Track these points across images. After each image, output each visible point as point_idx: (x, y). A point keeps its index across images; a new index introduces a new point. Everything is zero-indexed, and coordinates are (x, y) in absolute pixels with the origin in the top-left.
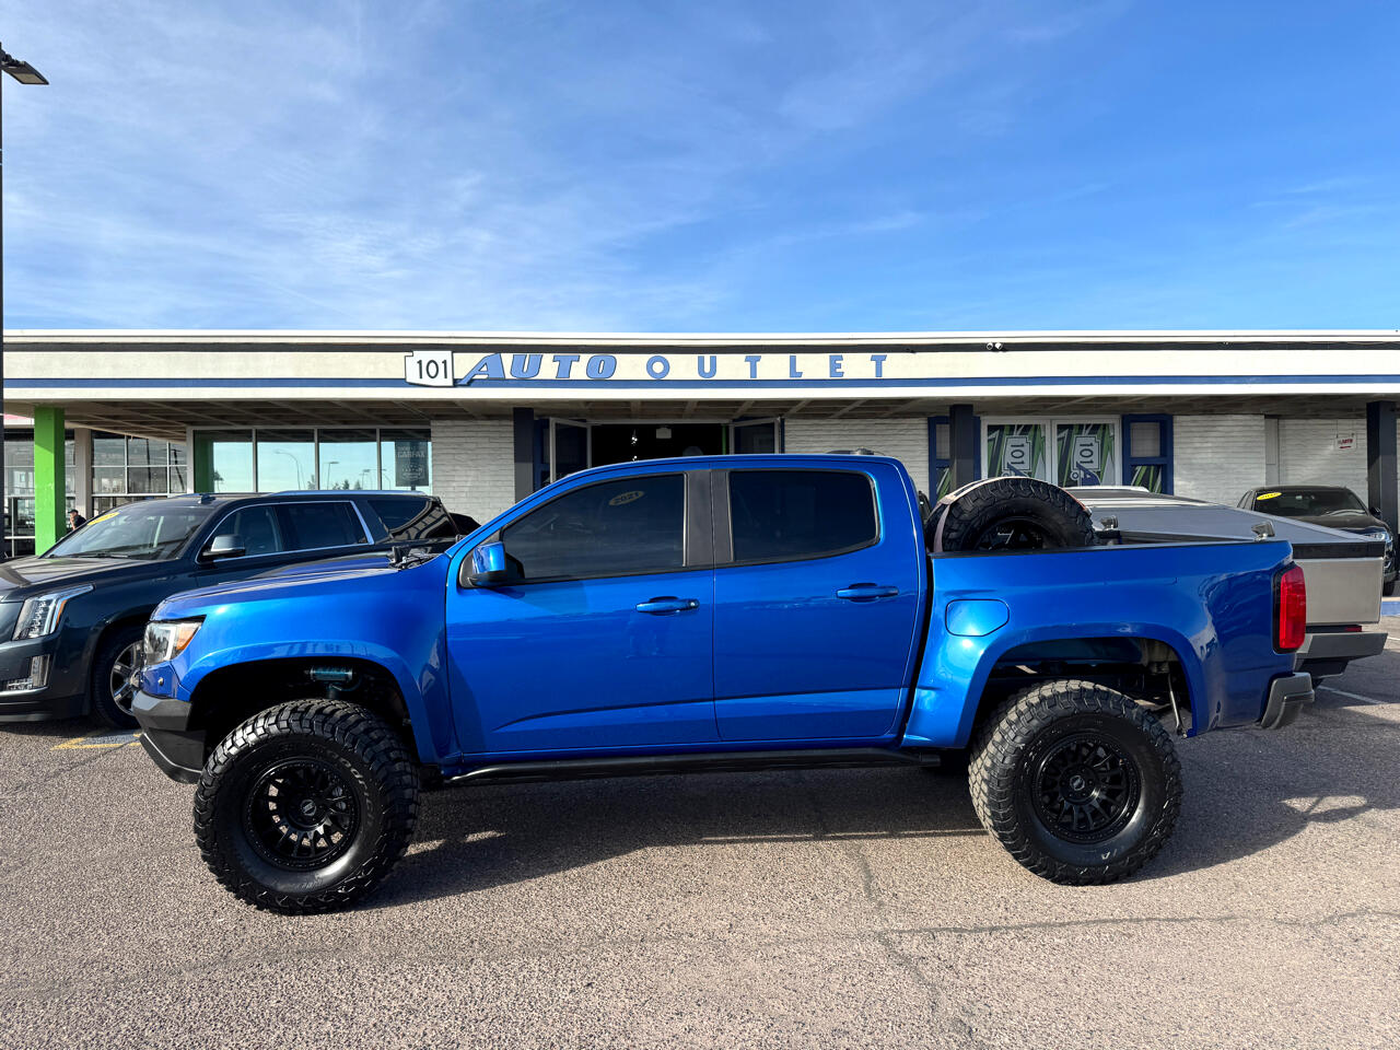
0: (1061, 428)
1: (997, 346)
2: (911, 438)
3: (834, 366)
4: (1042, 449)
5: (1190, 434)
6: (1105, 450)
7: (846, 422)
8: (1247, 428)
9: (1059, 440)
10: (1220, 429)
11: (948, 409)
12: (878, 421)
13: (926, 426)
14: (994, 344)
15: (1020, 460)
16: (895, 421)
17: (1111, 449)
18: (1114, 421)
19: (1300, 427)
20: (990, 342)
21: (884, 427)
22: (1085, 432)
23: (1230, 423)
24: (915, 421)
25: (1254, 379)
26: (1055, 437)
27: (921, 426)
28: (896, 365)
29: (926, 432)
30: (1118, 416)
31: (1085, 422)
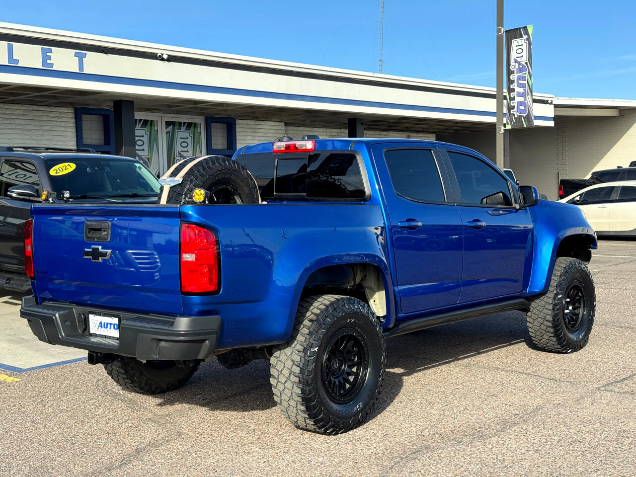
0: (168, 124)
1: (165, 57)
2: (62, 124)
3: (45, 58)
4: (156, 140)
5: (245, 134)
6: (195, 143)
7: (7, 106)
8: (276, 131)
9: (167, 133)
10: (261, 130)
11: (112, 104)
12: (35, 107)
13: (73, 115)
14: (162, 54)
15: (141, 148)
16: (48, 109)
17: (199, 142)
18: (200, 120)
20: (159, 52)
21: (40, 114)
22: (183, 128)
23: (267, 127)
24: (65, 110)
26: (165, 131)
27: (68, 114)
28: (95, 63)
29: (74, 120)
30: (203, 118)
31: (183, 120)
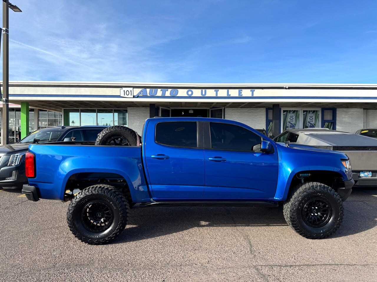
0: (304, 111)
1: (287, 88)
2: (261, 113)
3: (240, 93)
4: (299, 117)
5: (341, 114)
6: (316, 118)
7: (243, 109)
8: (358, 112)
9: (303, 115)
10: (350, 112)
12: (252, 109)
13: (265, 110)
14: (286, 87)
15: (292, 120)
16: (257, 109)
17: (318, 117)
18: (319, 110)
19: (374, 112)
21: (253, 110)
22: (311, 113)
23: (353, 111)
24: (262, 109)
25: (361, 98)
26: (302, 114)
27: (264, 110)
28: (258, 93)
29: (265, 112)
30: (320, 108)
31: (311, 110)
